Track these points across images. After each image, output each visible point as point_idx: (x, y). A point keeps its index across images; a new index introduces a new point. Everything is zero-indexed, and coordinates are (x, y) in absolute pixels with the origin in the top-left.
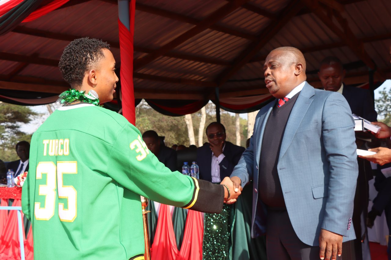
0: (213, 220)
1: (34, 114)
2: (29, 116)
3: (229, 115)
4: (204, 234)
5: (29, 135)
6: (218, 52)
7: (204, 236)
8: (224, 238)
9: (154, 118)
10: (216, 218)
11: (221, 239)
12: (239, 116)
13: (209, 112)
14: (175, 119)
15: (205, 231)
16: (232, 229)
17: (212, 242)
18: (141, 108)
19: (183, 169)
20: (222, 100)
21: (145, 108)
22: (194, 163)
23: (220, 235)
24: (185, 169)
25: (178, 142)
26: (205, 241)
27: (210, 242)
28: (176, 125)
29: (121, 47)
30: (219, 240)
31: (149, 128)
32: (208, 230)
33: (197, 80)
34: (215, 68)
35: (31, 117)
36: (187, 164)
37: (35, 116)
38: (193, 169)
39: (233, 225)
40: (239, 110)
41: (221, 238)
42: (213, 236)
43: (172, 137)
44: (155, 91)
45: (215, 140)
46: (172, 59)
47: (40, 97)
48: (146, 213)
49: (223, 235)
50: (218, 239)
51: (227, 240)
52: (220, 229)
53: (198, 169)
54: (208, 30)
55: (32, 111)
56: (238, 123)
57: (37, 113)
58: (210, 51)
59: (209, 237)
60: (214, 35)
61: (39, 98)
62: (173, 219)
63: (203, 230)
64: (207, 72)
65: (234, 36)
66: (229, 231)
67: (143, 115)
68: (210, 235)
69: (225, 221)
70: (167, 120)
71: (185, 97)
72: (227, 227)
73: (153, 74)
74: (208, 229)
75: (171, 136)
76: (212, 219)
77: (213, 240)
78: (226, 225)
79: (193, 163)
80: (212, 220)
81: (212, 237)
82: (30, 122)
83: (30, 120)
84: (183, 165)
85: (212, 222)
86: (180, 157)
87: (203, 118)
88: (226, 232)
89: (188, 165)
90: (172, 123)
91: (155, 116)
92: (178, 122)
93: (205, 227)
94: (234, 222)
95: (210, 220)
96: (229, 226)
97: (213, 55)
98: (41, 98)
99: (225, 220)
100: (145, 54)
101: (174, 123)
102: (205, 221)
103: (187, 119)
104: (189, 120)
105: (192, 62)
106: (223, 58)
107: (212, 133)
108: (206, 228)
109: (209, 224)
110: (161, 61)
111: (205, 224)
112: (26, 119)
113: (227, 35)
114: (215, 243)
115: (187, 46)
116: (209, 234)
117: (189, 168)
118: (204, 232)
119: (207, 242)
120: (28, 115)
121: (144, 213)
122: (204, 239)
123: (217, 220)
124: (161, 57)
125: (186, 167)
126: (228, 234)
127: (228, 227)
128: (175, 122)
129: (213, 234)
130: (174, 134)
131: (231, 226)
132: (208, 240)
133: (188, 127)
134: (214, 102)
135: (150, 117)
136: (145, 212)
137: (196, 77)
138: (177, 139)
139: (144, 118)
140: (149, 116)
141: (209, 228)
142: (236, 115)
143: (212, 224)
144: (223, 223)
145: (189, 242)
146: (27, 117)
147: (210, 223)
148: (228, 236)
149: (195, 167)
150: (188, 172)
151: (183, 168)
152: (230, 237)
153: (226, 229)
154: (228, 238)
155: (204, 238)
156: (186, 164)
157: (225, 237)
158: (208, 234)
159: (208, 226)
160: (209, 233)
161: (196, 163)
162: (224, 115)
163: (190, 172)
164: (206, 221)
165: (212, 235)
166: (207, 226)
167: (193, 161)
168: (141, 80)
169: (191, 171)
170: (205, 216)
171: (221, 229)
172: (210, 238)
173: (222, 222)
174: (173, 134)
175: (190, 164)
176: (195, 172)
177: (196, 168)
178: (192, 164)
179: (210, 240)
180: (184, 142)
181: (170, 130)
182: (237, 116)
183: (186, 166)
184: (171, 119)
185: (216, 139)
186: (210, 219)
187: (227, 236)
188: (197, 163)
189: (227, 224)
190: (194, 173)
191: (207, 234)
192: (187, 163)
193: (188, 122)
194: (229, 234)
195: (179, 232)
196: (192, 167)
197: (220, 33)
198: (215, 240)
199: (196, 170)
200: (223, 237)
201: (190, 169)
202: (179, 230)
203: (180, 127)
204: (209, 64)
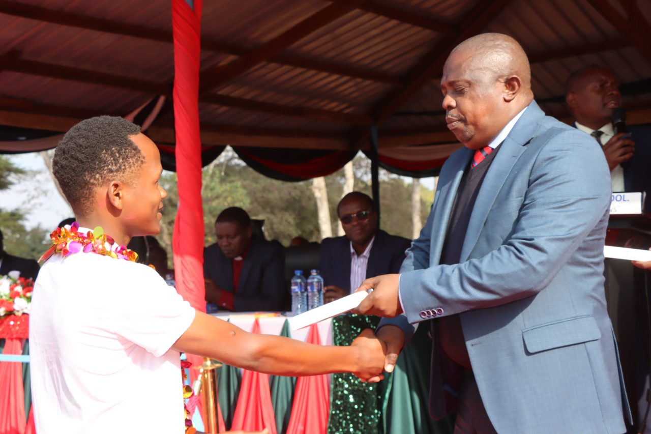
0: (349, 386)
1: (18, 171)
2: (9, 175)
3: (402, 181)
4: (330, 412)
5: (7, 213)
6: (376, 57)
7: (330, 416)
8: (369, 421)
9: (254, 185)
10: (354, 382)
11: (363, 423)
12: (419, 184)
13: (362, 176)
14: (295, 188)
15: (331, 407)
16: (385, 404)
17: (345, 428)
18: (229, 164)
19: (293, 285)
20: (382, 151)
21: (238, 165)
22: (314, 273)
23: (361, 415)
24: (296, 284)
25: (300, 233)
26: (331, 426)
27: (342, 429)
28: (297, 198)
29: (175, 41)
30: (360, 425)
31: (244, 204)
32: (337, 404)
33: (336, 110)
34: (370, 88)
35: (12, 178)
36: (301, 274)
37: (20, 175)
38: (312, 284)
39: (387, 395)
40: (418, 171)
41: (364, 420)
42: (348, 417)
43: (289, 223)
44: (253, 131)
45: (354, 226)
46: (286, 68)
47: (23, 138)
48: (213, 368)
49: (368, 416)
50: (358, 422)
51: (375, 425)
52: (362, 404)
53: (321, 284)
54: (356, 11)
55: (15, 166)
56: (417, 197)
57: (25, 170)
58: (361, 55)
59: (340, 418)
60: (368, 22)
61: (23, 140)
62: (271, 383)
63: (328, 404)
64: (355, 95)
65: (407, 26)
66: (380, 408)
67: (233, 178)
68: (341, 415)
69: (371, 388)
70: (279, 189)
71: (310, 144)
72: (375, 399)
73: (248, 97)
74: (339, 403)
75: (286, 221)
76: (347, 383)
77: (347, 425)
78: (374, 396)
79: (312, 271)
80: (346, 386)
81: (345, 419)
82: (11, 187)
83: (11, 183)
84: (293, 275)
85: (347, 389)
86: (290, 260)
87: (348, 186)
88: (374, 409)
89: (303, 277)
90: (290, 194)
91: (256, 181)
92: (302, 192)
93: (331, 399)
94: (388, 391)
95: (342, 385)
96: (380, 397)
97: (366, 62)
98: (26, 140)
99: (373, 387)
100: (231, 58)
101: (293, 194)
102: (332, 386)
103: (316, 188)
104: (320, 190)
105: (324, 74)
106: (387, 67)
107: (349, 212)
108: (334, 400)
109: (340, 393)
110: (264, 71)
111: (332, 393)
112: (3, 182)
113: (394, 22)
114: (351, 430)
115: (314, 44)
116: (341, 412)
117: (304, 283)
118: (330, 409)
119: (335, 428)
120: (7, 173)
121: (210, 368)
122: (331, 423)
123: (356, 385)
124: (263, 63)
125: (299, 281)
126: (378, 413)
127: (378, 399)
128: (296, 193)
129: (348, 413)
130: (293, 216)
131: (383, 397)
132: (338, 425)
133: (319, 204)
134: (368, 155)
135: (247, 182)
136: (211, 366)
137: (334, 104)
138: (298, 225)
139: (235, 184)
140: (245, 180)
141: (339, 401)
142: (414, 182)
143: (346, 392)
144: (367, 391)
145: (301, 428)
146: (5, 178)
147: (342, 392)
148: (378, 418)
149: (316, 280)
150: (303, 290)
151: (293, 281)
152: (381, 419)
153: (372, 404)
154: (377, 421)
155: (329, 420)
156: (299, 274)
157: (371, 420)
158: (338, 412)
159: (338, 397)
160: (340, 410)
161: (318, 272)
162: (392, 182)
163: (306, 290)
164: (336, 386)
165: (346, 415)
166: (336, 397)
167: (313, 268)
168: (224, 109)
169: (309, 287)
170: (333, 377)
171: (364, 403)
172: (341, 421)
173: (364, 390)
174: (290, 218)
175: (306, 275)
176: (315, 290)
177: (319, 282)
178: (310, 274)
179: (341, 424)
180: (311, 233)
181: (286, 209)
182: (416, 183)
183: (299, 277)
184: (289, 186)
185: (355, 223)
186: (343, 383)
187: (375, 417)
188: (320, 273)
189: (376, 393)
190: (313, 291)
191: (336, 413)
192: (301, 271)
193: (318, 194)
194: (380, 413)
195: (283, 408)
196: (309, 281)
197: (381, 19)
198: (351, 425)
199: (318, 286)
200: (366, 420)
201: (307, 284)
202: (283, 404)
203: (304, 203)
204: (359, 80)
